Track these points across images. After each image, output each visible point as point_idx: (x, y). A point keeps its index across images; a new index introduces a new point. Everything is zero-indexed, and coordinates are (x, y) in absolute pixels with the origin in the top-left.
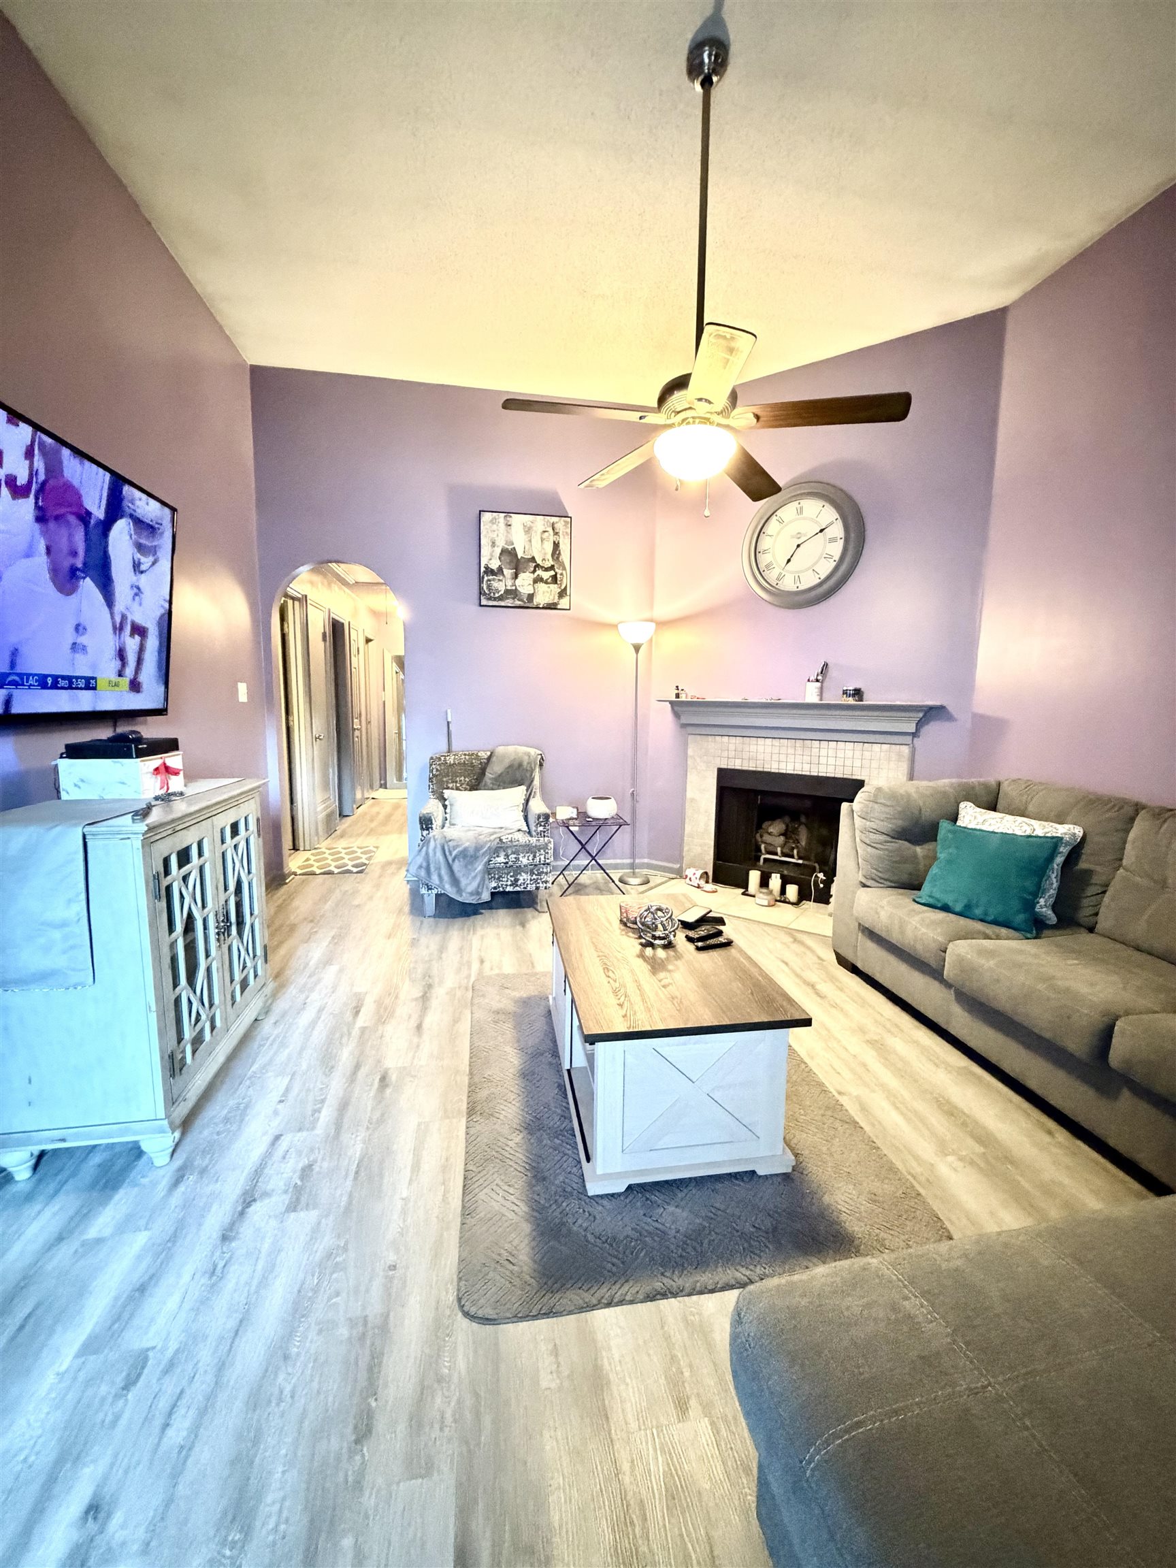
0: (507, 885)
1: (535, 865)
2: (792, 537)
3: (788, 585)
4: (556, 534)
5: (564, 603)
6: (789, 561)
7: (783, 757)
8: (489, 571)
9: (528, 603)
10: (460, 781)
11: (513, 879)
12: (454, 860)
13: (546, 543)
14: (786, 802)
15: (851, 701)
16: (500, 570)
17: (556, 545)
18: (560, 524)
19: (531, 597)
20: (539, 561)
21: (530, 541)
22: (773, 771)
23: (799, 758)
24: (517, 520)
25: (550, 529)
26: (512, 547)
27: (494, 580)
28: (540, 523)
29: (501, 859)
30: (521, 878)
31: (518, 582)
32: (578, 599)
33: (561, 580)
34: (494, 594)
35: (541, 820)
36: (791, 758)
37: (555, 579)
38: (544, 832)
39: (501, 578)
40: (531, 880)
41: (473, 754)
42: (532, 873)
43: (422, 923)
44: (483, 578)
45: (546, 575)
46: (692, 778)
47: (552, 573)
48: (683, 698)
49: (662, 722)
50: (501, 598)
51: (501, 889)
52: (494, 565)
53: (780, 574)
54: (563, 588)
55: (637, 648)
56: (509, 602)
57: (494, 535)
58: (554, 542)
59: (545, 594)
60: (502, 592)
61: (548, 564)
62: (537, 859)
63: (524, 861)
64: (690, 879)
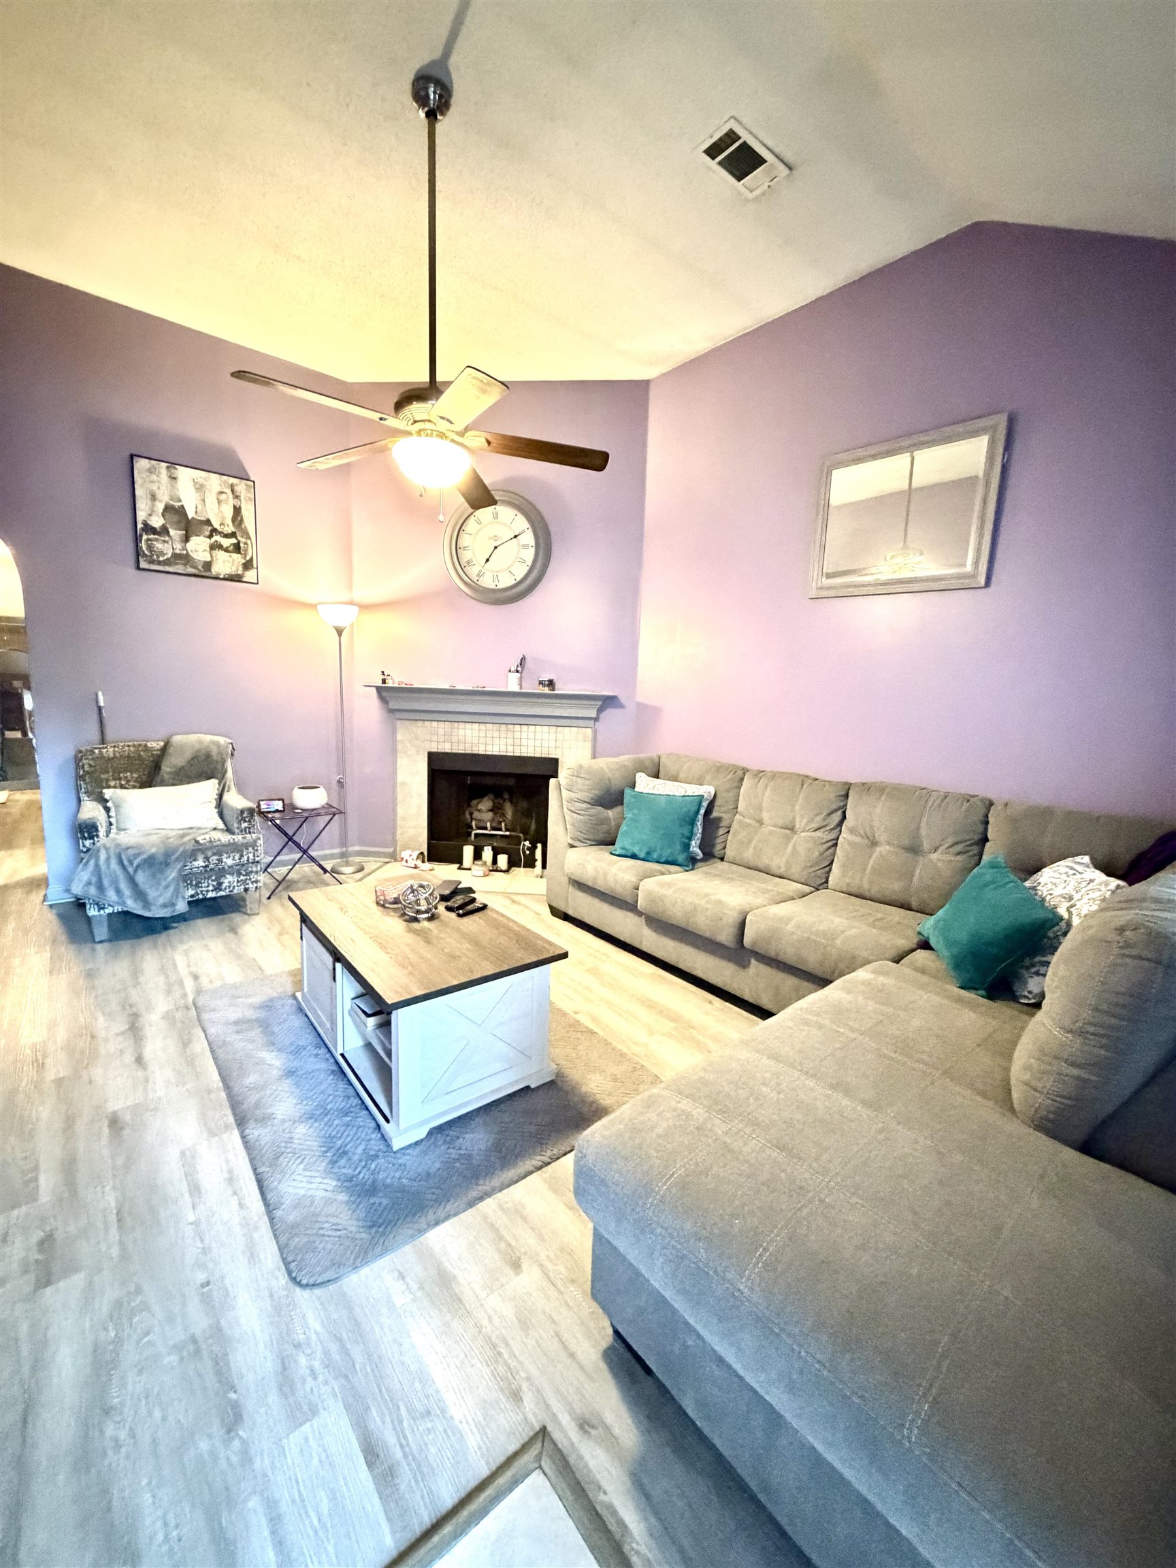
0: (208, 891)
1: (243, 865)
2: (490, 539)
3: (487, 582)
4: (237, 497)
5: (250, 576)
6: (488, 560)
7: (489, 741)
8: (148, 528)
9: (205, 572)
10: (127, 777)
11: (215, 883)
12: (136, 871)
13: (224, 506)
14: (489, 781)
15: (546, 690)
16: (164, 531)
17: (237, 511)
18: (241, 487)
19: (208, 565)
20: (216, 525)
21: (204, 501)
22: (480, 753)
23: (503, 741)
24: (183, 473)
25: (228, 491)
26: (180, 504)
27: (156, 540)
28: (215, 482)
29: (200, 863)
30: (226, 881)
31: (190, 546)
32: (267, 572)
33: (246, 550)
34: (158, 557)
35: (245, 815)
36: (496, 741)
37: (237, 548)
38: (249, 828)
39: (167, 539)
40: (238, 881)
41: (140, 745)
42: (239, 874)
43: (93, 950)
44: (141, 536)
45: (226, 542)
46: (402, 762)
47: (234, 541)
48: (390, 684)
49: (367, 709)
50: (167, 562)
51: (201, 896)
52: (157, 522)
53: (480, 571)
54: (248, 558)
55: (340, 632)
56: (179, 568)
57: (154, 487)
58: (235, 507)
59: (225, 563)
60: (169, 556)
61: (230, 528)
62: (245, 858)
63: (230, 862)
64: (407, 861)
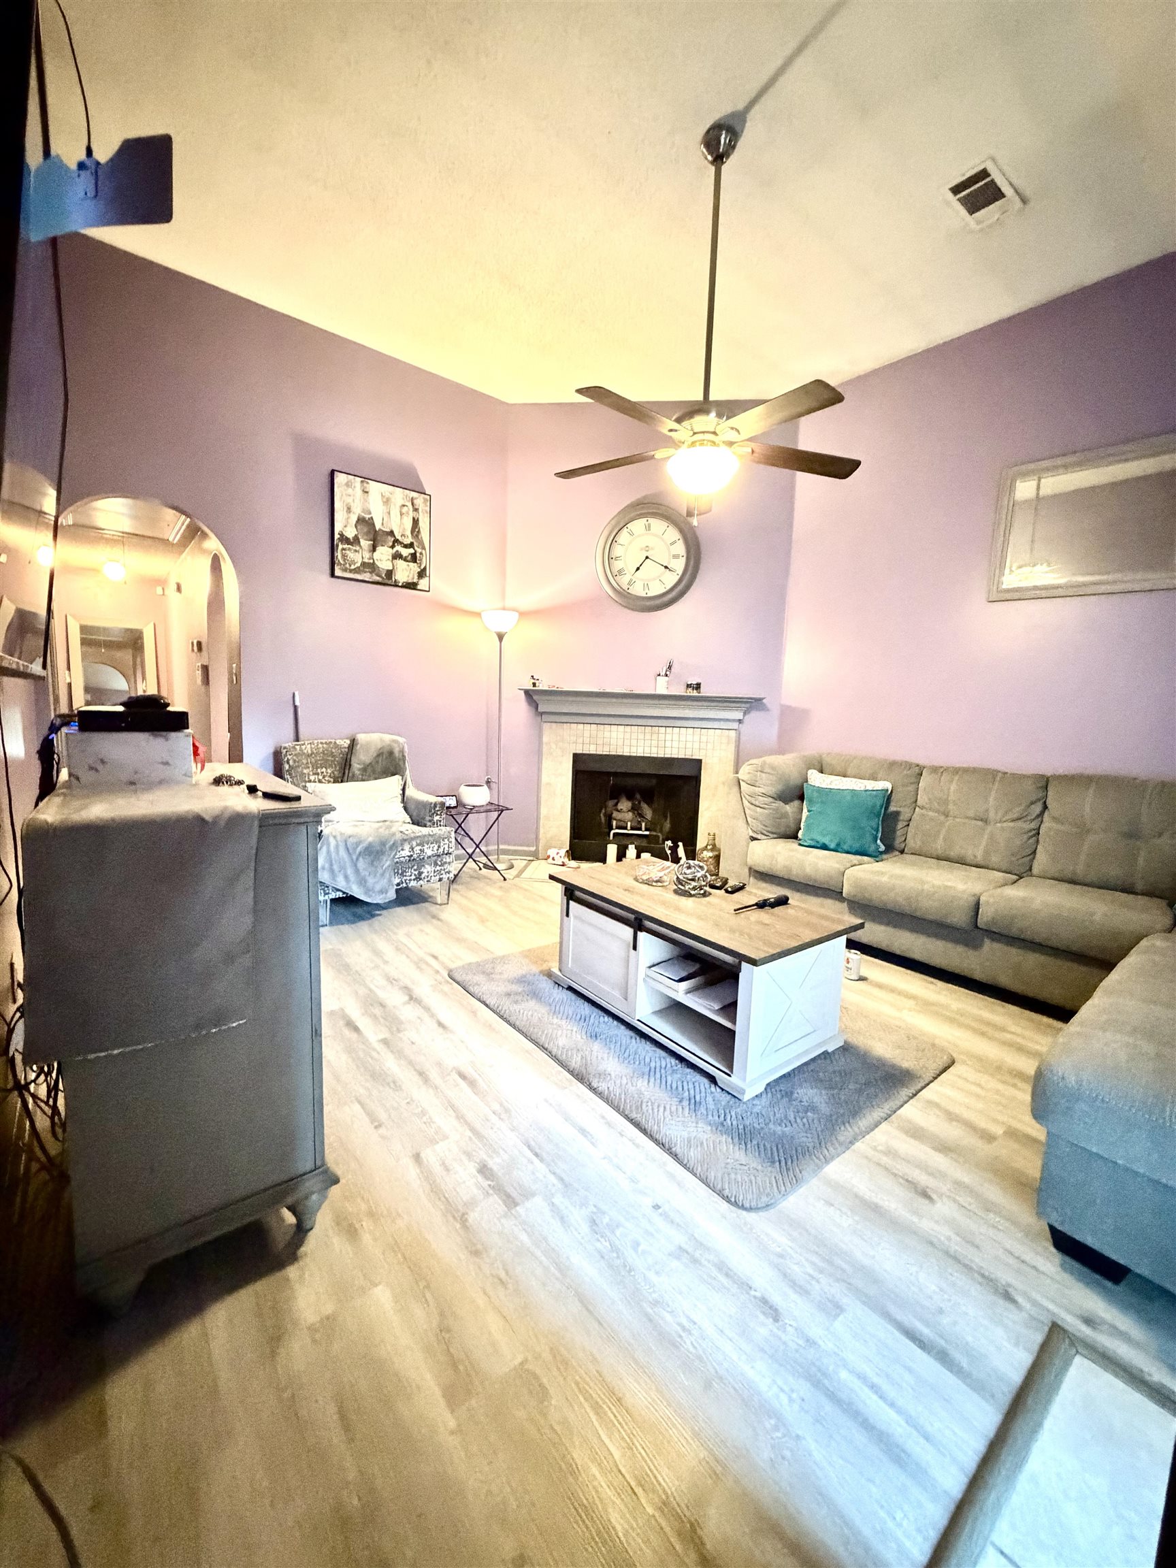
0: (410, 880)
2: (642, 549)
3: (638, 590)
4: (416, 510)
5: (423, 584)
6: (638, 569)
8: (344, 539)
9: (388, 579)
11: (416, 873)
13: (405, 517)
15: (695, 693)
16: (356, 540)
17: (416, 522)
18: (420, 500)
19: (390, 573)
20: (398, 537)
21: (389, 513)
22: (625, 754)
23: (648, 743)
24: (373, 486)
25: (409, 504)
26: (370, 516)
27: (349, 549)
28: (399, 496)
31: (376, 555)
32: (436, 582)
33: (421, 560)
34: (350, 566)
35: (437, 809)
36: (641, 743)
37: (414, 558)
38: (440, 821)
39: (358, 548)
40: (435, 872)
41: (331, 742)
42: (436, 864)
44: (337, 546)
45: (406, 552)
46: (547, 764)
47: (412, 551)
49: (518, 711)
50: (356, 571)
51: (404, 885)
52: (350, 533)
53: (631, 580)
54: (422, 567)
55: (501, 637)
56: (366, 576)
57: (349, 500)
58: (414, 519)
59: (405, 572)
60: (358, 565)
61: (407, 541)
62: (441, 850)
63: (429, 852)
64: (553, 859)
